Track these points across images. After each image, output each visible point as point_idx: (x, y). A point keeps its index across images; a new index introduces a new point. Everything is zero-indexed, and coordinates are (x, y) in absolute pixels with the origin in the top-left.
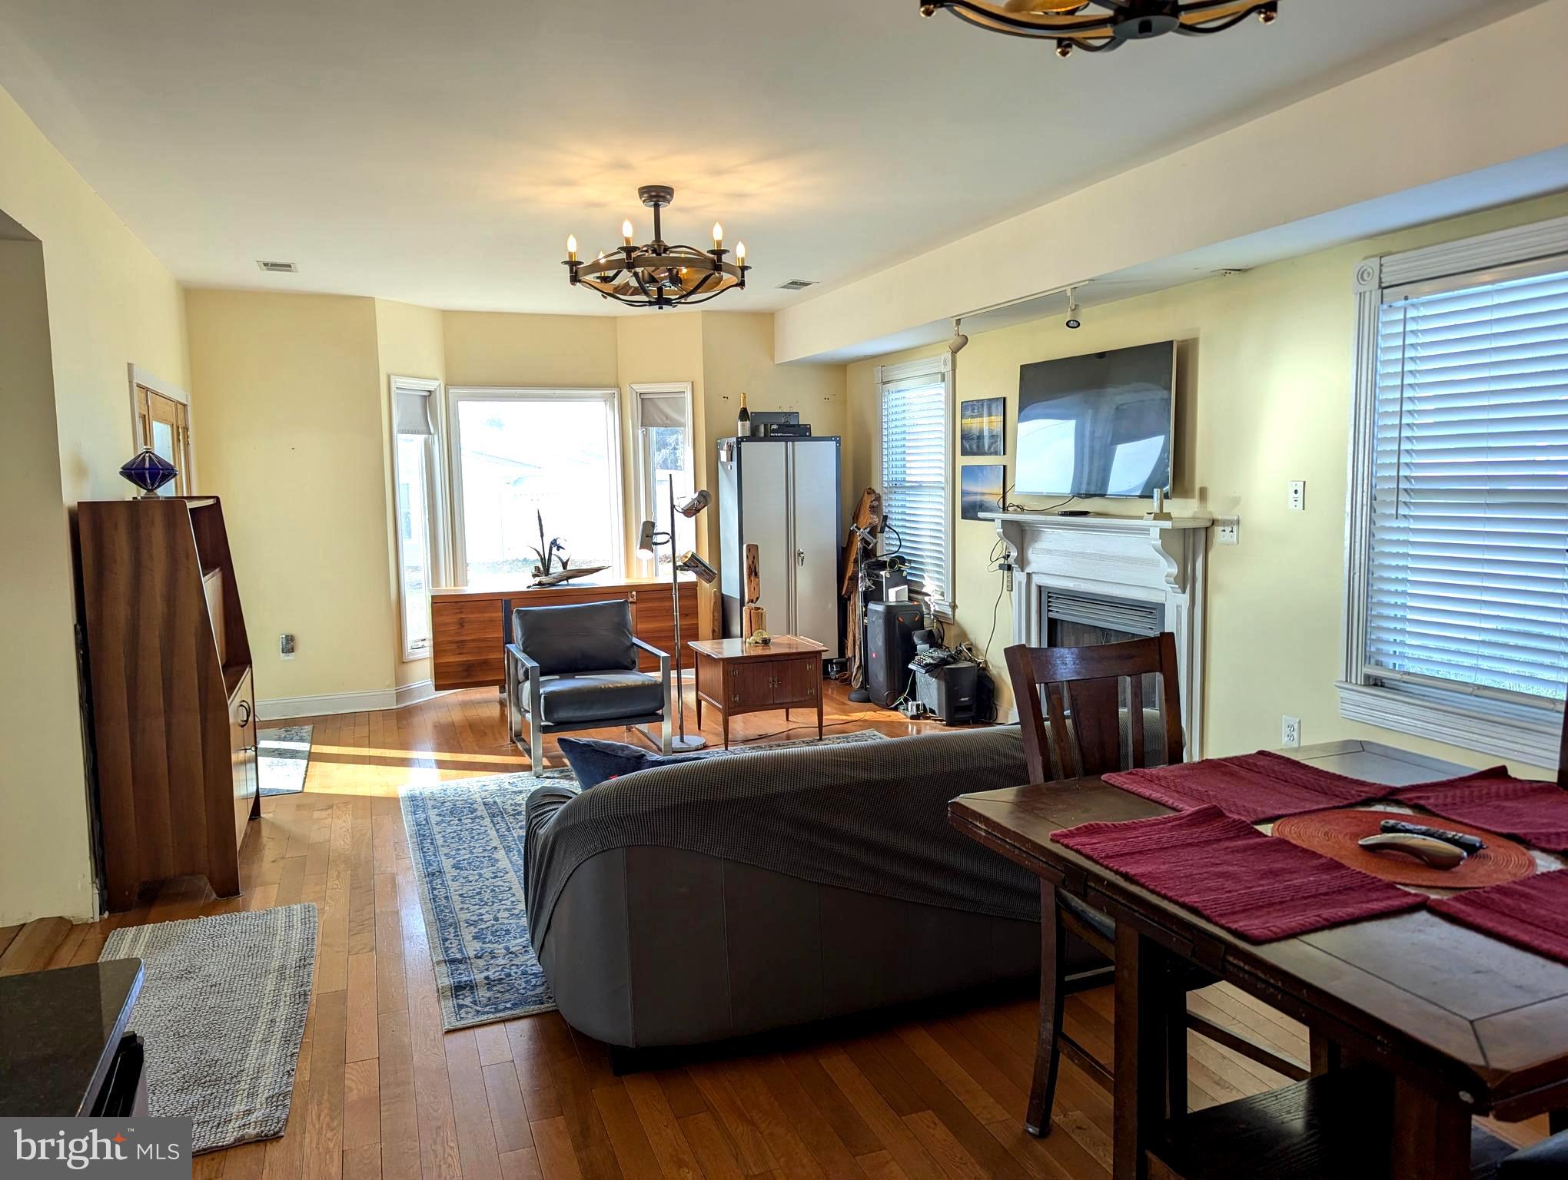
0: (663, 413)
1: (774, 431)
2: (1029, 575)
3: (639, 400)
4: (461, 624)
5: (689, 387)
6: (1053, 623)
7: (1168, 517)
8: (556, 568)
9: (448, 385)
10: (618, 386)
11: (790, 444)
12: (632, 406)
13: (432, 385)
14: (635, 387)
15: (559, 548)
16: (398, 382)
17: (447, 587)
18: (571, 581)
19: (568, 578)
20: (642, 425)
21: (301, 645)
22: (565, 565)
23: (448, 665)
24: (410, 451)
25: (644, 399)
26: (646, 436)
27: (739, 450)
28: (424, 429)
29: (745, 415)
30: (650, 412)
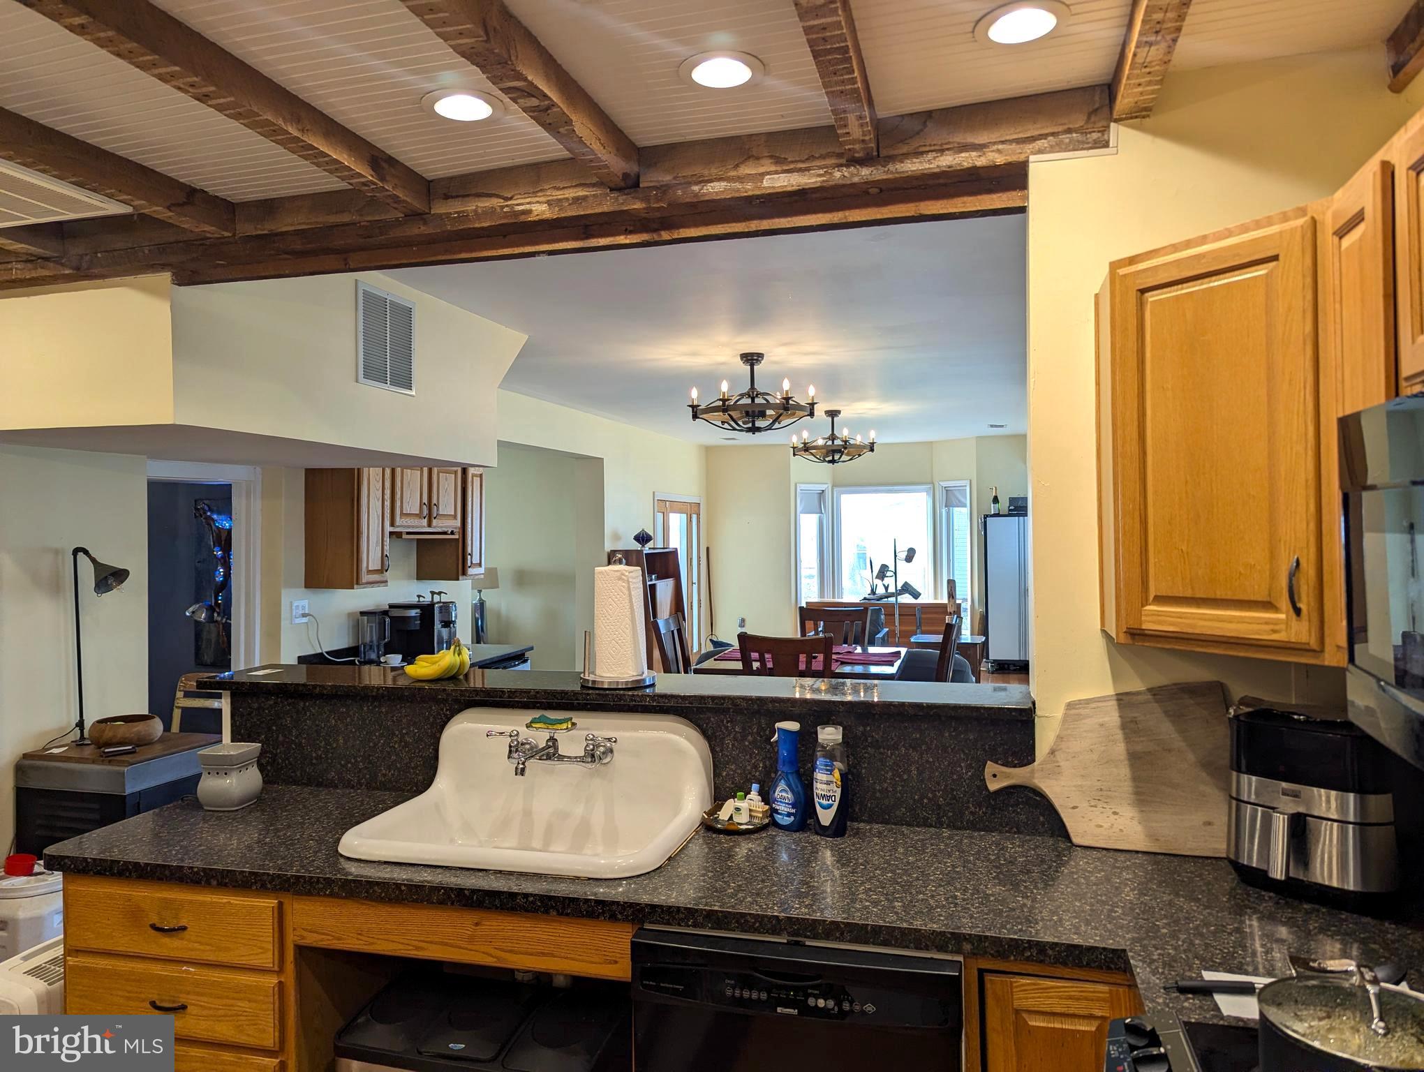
0: (957, 499)
1: (1011, 510)
3: (944, 491)
5: (969, 482)
8: (880, 590)
9: (833, 486)
10: (933, 483)
11: (1021, 518)
12: (940, 495)
13: (823, 487)
14: (941, 483)
16: (801, 487)
17: (828, 599)
18: (889, 599)
20: (946, 506)
22: (888, 589)
24: (809, 525)
25: (948, 491)
26: (948, 513)
27: (985, 523)
28: (818, 511)
29: (996, 500)
30: (950, 499)
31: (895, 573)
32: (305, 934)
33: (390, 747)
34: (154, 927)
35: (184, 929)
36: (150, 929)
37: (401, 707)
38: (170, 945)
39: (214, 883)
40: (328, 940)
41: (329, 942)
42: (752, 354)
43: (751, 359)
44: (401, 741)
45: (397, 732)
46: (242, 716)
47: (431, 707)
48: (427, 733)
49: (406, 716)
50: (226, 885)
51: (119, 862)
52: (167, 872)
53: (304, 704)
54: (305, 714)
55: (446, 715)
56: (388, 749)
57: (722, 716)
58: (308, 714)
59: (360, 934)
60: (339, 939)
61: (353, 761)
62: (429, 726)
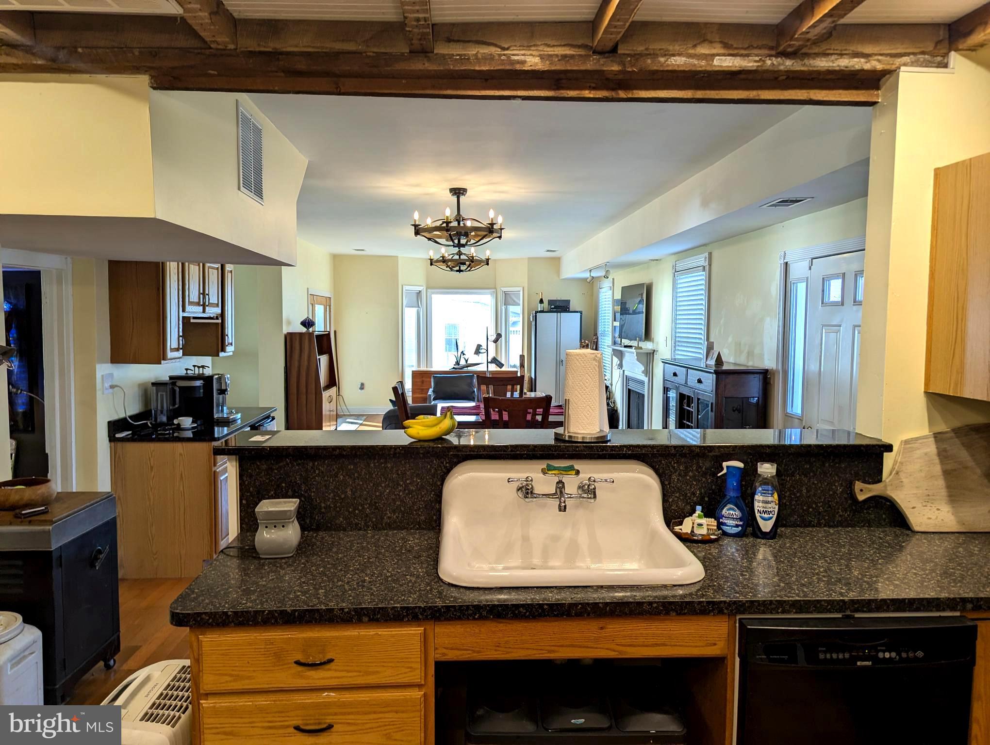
0: (513, 300)
1: (552, 308)
2: (624, 371)
3: (504, 294)
4: (423, 382)
5: (522, 289)
6: (629, 390)
7: (641, 348)
8: (462, 362)
9: (427, 288)
10: (495, 288)
11: (559, 314)
12: (501, 297)
13: (420, 289)
14: (502, 289)
15: (464, 354)
16: (406, 288)
17: (423, 368)
18: (469, 368)
19: (467, 367)
20: (505, 305)
21: (366, 386)
22: (467, 361)
23: (417, 398)
24: (410, 315)
25: (506, 294)
26: (506, 309)
27: (536, 316)
28: (417, 305)
29: (541, 301)
30: (508, 299)
31: (487, 351)
32: (445, 651)
33: (395, 495)
34: (298, 663)
35: (331, 661)
36: (295, 665)
37: (405, 463)
38: (317, 677)
39: (365, 619)
40: (469, 654)
41: (469, 656)
42: (460, 189)
43: (458, 192)
44: (405, 490)
45: (401, 483)
46: (251, 476)
47: (432, 462)
48: (429, 482)
49: (409, 469)
50: (377, 620)
51: (264, 611)
52: (317, 616)
53: (314, 464)
54: (315, 472)
55: (446, 467)
56: (393, 497)
57: (671, 460)
58: (317, 472)
59: (498, 646)
60: (479, 652)
61: (360, 508)
62: (430, 476)
